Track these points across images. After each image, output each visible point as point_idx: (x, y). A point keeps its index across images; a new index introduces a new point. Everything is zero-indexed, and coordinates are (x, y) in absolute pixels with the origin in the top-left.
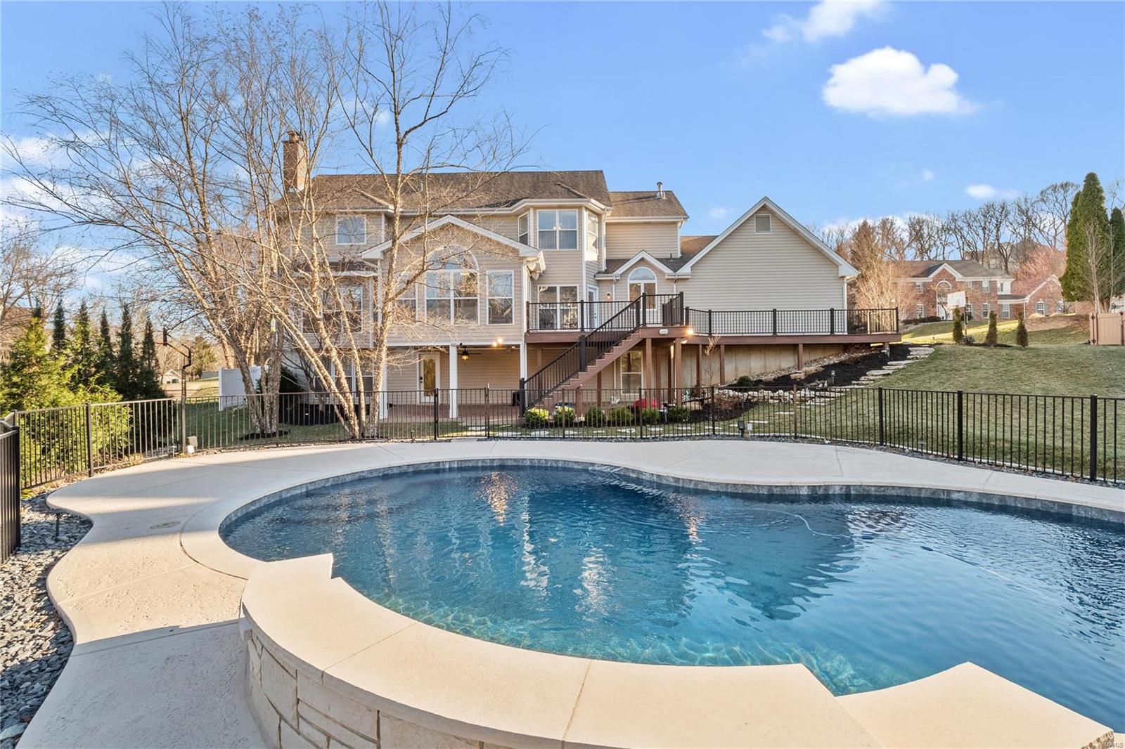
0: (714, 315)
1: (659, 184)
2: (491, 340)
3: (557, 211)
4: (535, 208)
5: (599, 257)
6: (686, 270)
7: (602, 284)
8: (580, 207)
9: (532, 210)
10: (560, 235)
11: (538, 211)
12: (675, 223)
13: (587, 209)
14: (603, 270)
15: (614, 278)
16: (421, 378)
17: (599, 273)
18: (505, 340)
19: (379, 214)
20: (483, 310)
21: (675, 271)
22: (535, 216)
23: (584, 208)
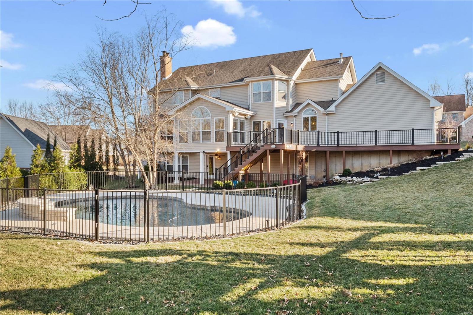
0: (340, 134)
1: (341, 54)
2: (215, 150)
3: (262, 82)
4: (252, 82)
5: (287, 104)
6: (332, 108)
7: (289, 118)
8: (272, 79)
9: (250, 82)
10: (263, 95)
11: (253, 83)
12: (337, 80)
13: (276, 79)
14: (289, 110)
15: (293, 115)
16: (207, 166)
17: (286, 112)
18: (221, 150)
19: (189, 90)
20: (213, 136)
21: (325, 110)
22: (251, 86)
23: (274, 80)
